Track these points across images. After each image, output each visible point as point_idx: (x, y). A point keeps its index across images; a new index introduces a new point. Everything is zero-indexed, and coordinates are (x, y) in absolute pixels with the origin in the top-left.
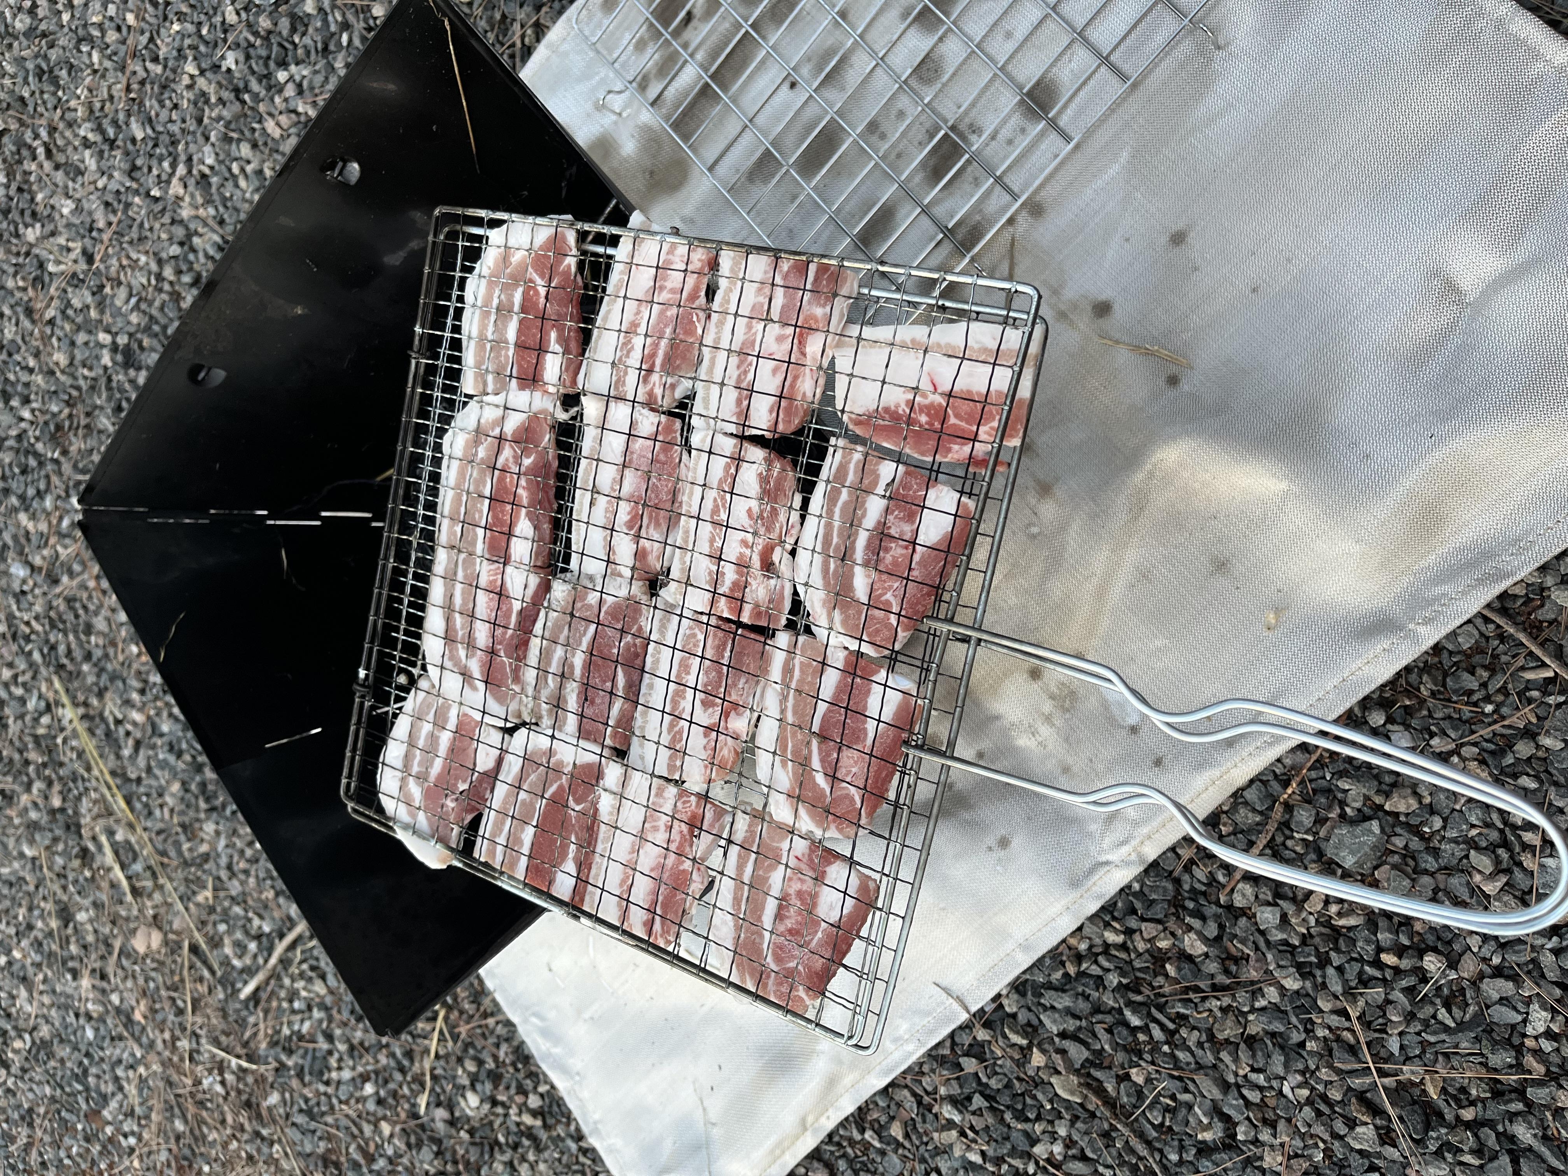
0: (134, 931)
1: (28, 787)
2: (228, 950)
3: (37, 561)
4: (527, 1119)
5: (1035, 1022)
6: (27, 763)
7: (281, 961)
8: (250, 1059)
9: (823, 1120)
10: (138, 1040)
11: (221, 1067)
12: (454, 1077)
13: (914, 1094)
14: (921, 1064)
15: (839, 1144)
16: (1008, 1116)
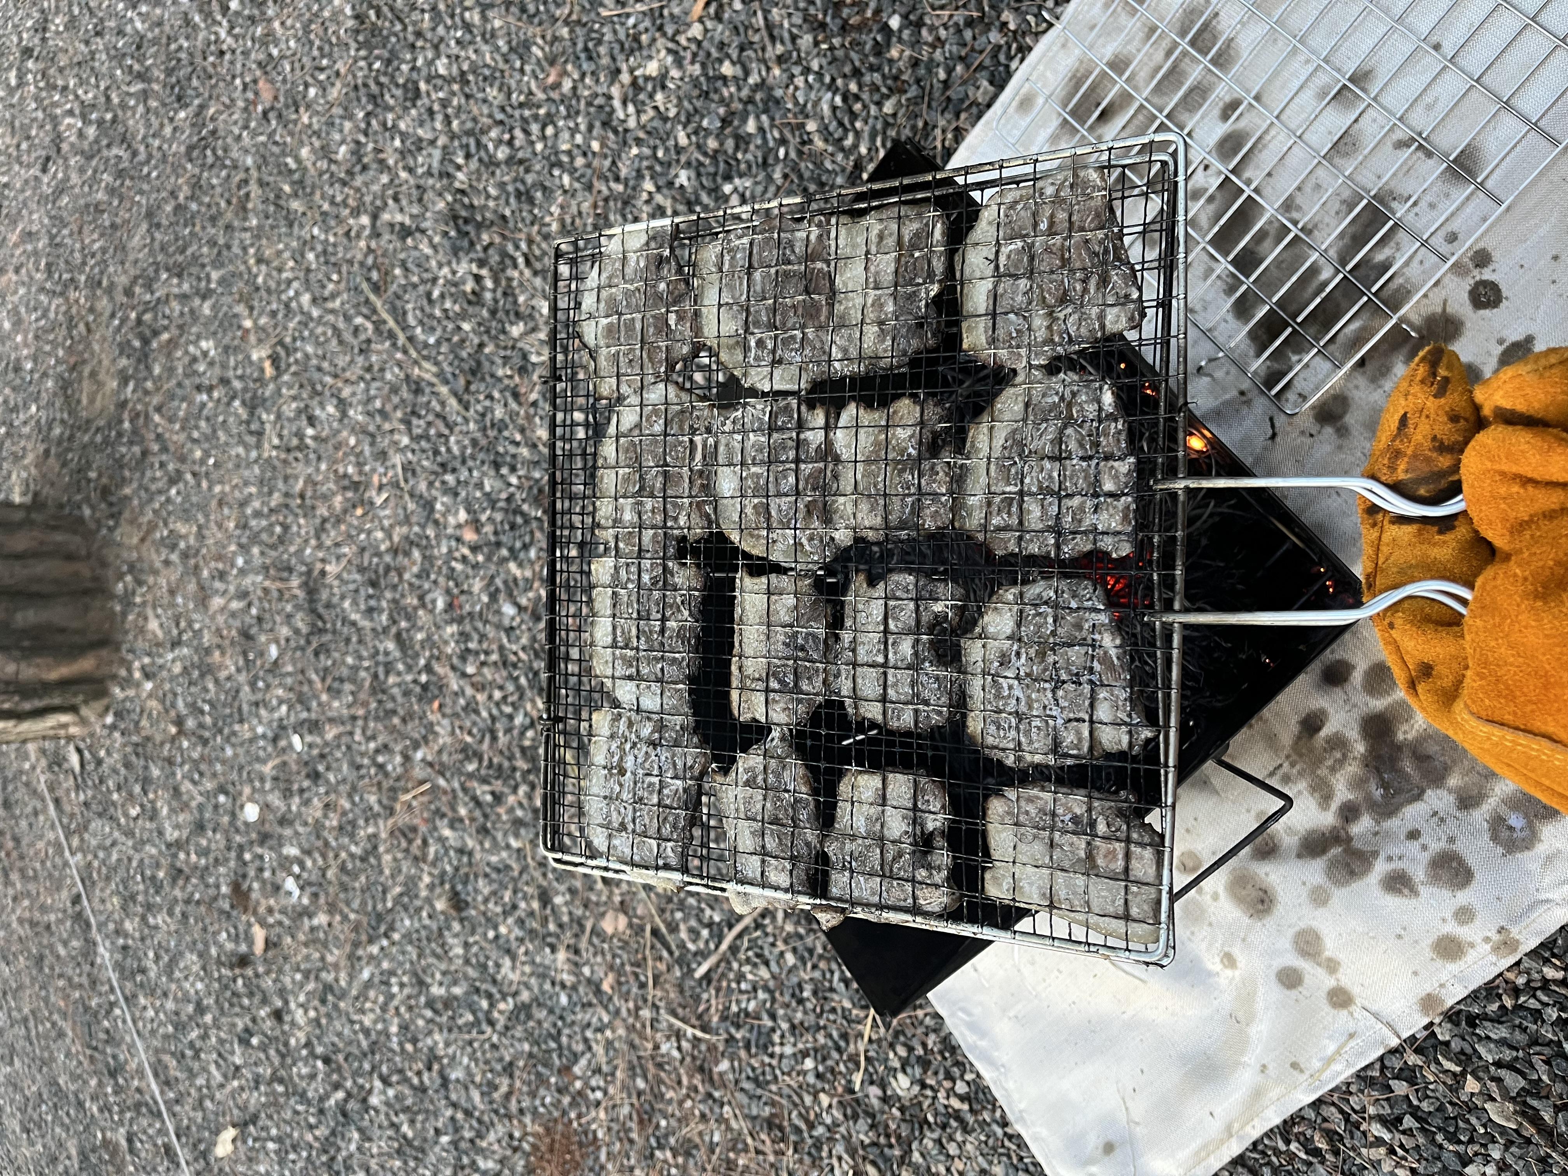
0: (603, 915)
1: (515, 789)
2: (684, 935)
3: (524, 601)
4: (955, 1103)
5: (1469, 1050)
6: (514, 769)
7: (730, 948)
8: (705, 1029)
9: (1248, 1129)
10: (606, 1008)
11: (678, 1035)
12: (887, 1060)
13: (1341, 1111)
14: (1348, 1084)
15: (1263, 1153)
16: (1439, 1138)
